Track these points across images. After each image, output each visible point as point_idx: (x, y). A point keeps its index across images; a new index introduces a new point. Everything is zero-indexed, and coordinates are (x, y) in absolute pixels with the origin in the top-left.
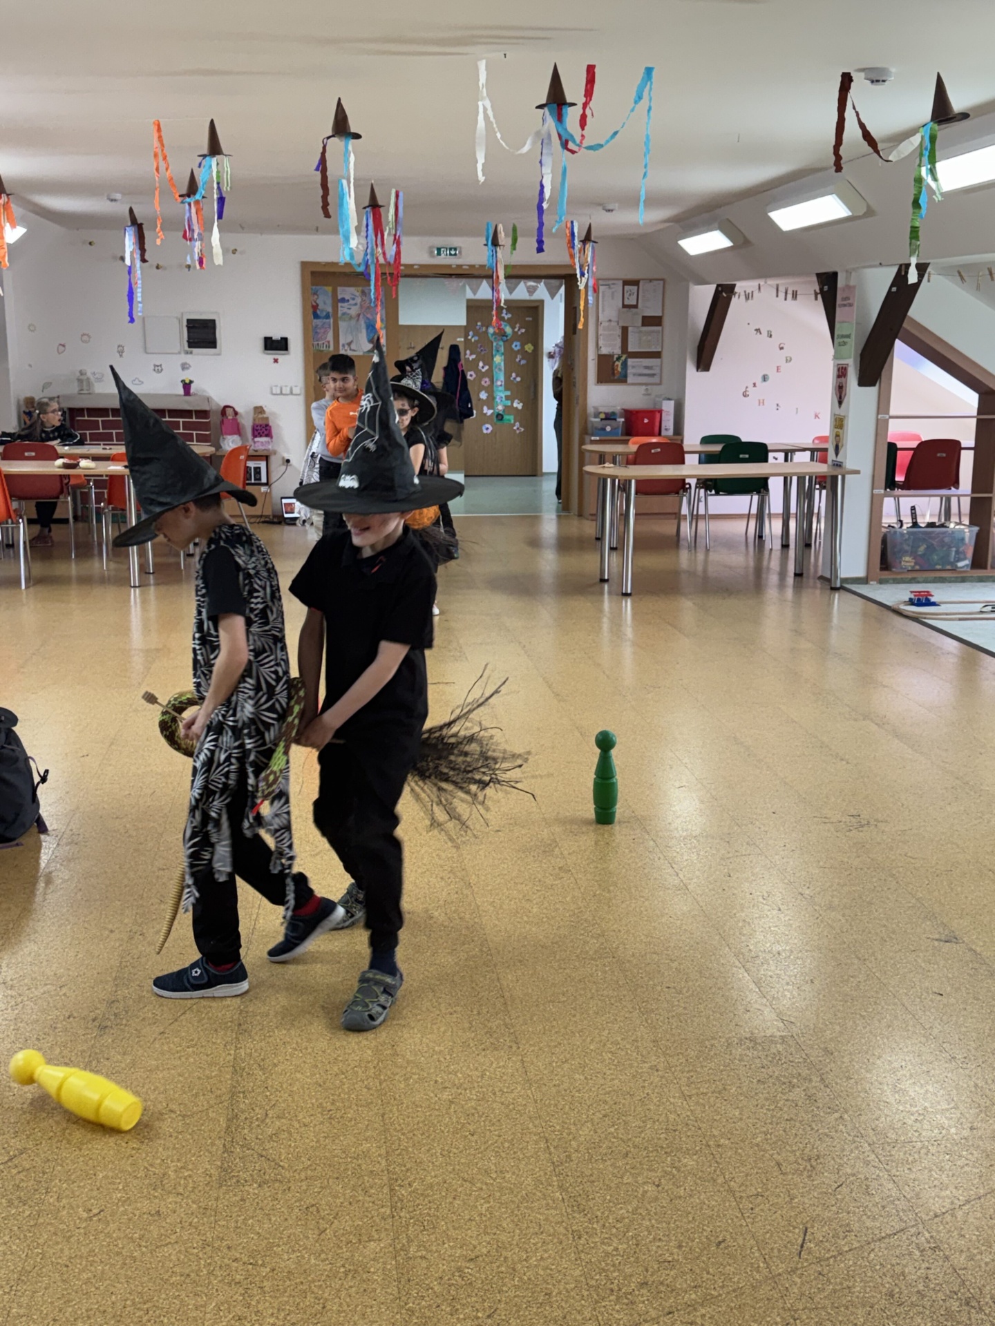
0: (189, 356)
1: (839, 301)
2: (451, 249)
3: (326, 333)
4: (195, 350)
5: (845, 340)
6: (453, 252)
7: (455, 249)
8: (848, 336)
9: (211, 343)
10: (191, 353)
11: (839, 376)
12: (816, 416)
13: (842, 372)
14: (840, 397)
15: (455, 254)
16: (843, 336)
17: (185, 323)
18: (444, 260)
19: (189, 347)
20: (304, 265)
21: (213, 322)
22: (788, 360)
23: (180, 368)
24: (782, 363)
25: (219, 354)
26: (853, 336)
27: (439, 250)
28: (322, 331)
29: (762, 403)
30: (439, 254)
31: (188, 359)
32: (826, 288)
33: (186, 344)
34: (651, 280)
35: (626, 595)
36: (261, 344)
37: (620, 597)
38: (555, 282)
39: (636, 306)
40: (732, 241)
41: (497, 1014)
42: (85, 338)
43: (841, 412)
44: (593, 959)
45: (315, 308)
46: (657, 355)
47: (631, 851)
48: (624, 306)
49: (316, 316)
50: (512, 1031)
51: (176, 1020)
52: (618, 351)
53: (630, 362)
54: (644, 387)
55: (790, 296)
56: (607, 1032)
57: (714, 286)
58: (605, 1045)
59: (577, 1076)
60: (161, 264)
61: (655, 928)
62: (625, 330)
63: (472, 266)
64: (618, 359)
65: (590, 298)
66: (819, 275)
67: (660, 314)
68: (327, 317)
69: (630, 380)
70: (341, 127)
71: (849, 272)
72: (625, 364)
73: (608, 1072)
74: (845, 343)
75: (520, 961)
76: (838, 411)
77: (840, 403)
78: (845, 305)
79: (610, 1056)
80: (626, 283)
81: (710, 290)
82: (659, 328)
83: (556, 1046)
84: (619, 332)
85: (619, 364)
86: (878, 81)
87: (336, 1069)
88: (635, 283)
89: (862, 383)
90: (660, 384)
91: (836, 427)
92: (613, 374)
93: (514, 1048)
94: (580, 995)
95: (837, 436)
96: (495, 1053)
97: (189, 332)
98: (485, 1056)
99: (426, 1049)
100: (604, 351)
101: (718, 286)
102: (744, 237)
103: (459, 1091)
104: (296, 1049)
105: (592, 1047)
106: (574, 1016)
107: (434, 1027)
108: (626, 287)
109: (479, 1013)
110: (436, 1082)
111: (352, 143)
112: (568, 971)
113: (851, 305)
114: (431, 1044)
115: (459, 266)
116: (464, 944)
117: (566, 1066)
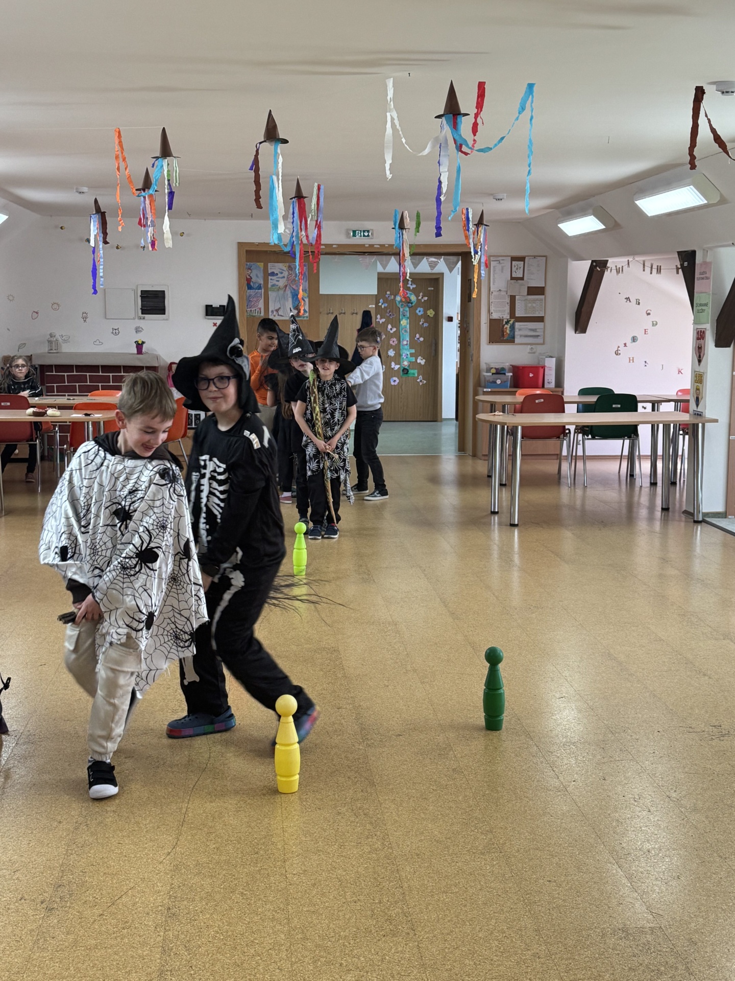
0: (142, 321)
1: (697, 275)
2: (364, 231)
3: (258, 301)
4: (147, 316)
5: (703, 308)
6: (366, 234)
7: (368, 231)
8: (706, 305)
9: (161, 310)
10: (144, 318)
11: (698, 339)
12: (680, 372)
13: (700, 336)
14: (700, 356)
15: (368, 236)
16: (701, 305)
17: (139, 294)
18: (358, 240)
19: (142, 314)
20: (240, 245)
21: (164, 292)
22: (654, 324)
23: (135, 331)
24: (649, 326)
25: (167, 320)
26: (710, 305)
27: (354, 232)
28: (255, 299)
29: (631, 360)
30: (354, 235)
31: (141, 323)
32: (686, 264)
33: (140, 311)
34: (535, 257)
35: (513, 525)
36: (202, 311)
37: (509, 527)
38: (453, 259)
39: (522, 279)
40: (604, 225)
41: (396, 902)
42: (55, 306)
43: (700, 369)
44: (483, 854)
45: (249, 280)
46: (541, 319)
47: (516, 755)
48: (512, 278)
49: (250, 287)
50: (409, 919)
51: (113, 904)
52: (506, 316)
53: (517, 325)
54: (529, 347)
55: (654, 271)
56: (494, 921)
57: (590, 261)
58: (492, 933)
59: (467, 961)
60: (120, 245)
61: (538, 827)
62: (513, 299)
63: (382, 246)
64: (507, 322)
65: (483, 272)
66: (679, 253)
67: (544, 286)
68: (259, 288)
69: (517, 340)
70: (272, 134)
71: (705, 251)
72: (513, 328)
73: (495, 958)
74: (703, 311)
75: (418, 855)
76: (698, 369)
77: (700, 361)
78: (703, 278)
79: (496, 943)
80: (514, 259)
81: (587, 264)
82: (542, 297)
83: (448, 934)
84: (508, 300)
85: (508, 326)
86: (727, 92)
87: (252, 951)
88: (522, 259)
89: (717, 345)
90: (543, 344)
91: (696, 381)
92: (503, 335)
93: (411, 935)
94: (471, 887)
95: (698, 389)
96: (395, 939)
97: (142, 301)
98: (385, 942)
99: (332, 934)
100: (495, 316)
101: (593, 261)
102: (615, 221)
103: (362, 973)
104: (218, 933)
105: (480, 935)
106: (465, 906)
107: (340, 914)
108: (513, 262)
109: (380, 902)
110: (341, 965)
111: (280, 147)
112: (459, 864)
113: (708, 278)
114: (337, 930)
115: (371, 246)
116: (368, 838)
117: (457, 952)
